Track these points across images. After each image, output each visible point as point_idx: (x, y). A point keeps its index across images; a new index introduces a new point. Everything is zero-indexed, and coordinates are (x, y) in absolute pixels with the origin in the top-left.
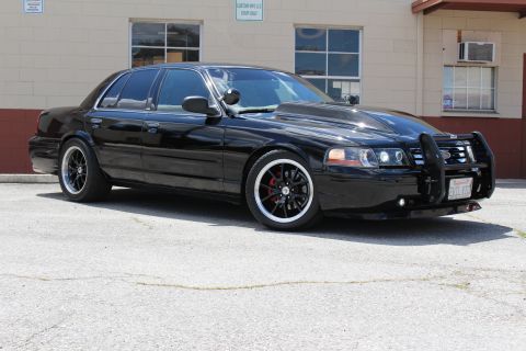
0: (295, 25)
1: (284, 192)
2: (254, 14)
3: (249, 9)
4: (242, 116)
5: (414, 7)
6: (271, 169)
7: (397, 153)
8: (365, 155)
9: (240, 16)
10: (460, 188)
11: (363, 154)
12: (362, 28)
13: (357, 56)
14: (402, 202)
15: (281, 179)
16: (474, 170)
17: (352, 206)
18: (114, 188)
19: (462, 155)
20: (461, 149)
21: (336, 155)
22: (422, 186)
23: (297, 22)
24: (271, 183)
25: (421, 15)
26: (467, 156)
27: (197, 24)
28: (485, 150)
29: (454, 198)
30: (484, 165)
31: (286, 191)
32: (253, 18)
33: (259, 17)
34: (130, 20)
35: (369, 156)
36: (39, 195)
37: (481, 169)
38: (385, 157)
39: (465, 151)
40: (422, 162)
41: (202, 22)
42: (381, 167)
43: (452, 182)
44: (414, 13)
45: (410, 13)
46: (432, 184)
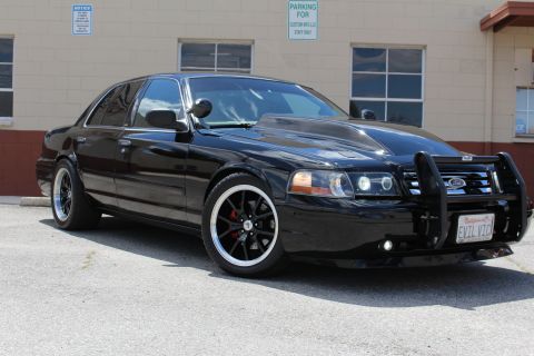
0: (351, 44)
1: (245, 227)
2: (307, 32)
3: (303, 28)
4: (213, 132)
5: (483, 24)
6: (231, 197)
7: (385, 179)
8: (338, 182)
9: (292, 35)
10: (474, 227)
11: (336, 180)
12: (425, 47)
13: (420, 77)
14: (388, 246)
15: (242, 210)
16: (501, 203)
17: (328, 250)
18: (104, 215)
19: (485, 183)
20: (484, 175)
21: (302, 179)
22: (418, 224)
23: (353, 41)
24: (233, 215)
25: (490, 33)
26: (491, 184)
27: (248, 43)
28: (514, 177)
29: (466, 241)
30: (512, 198)
31: (248, 225)
32: (307, 36)
33: (313, 36)
34: (179, 40)
35: (343, 182)
36: (42, 221)
37: (509, 203)
38: (365, 184)
39: (489, 178)
40: (418, 192)
41: (253, 42)
42: (358, 198)
43: (462, 219)
44: (482, 30)
45: (479, 30)
46: (431, 221)
